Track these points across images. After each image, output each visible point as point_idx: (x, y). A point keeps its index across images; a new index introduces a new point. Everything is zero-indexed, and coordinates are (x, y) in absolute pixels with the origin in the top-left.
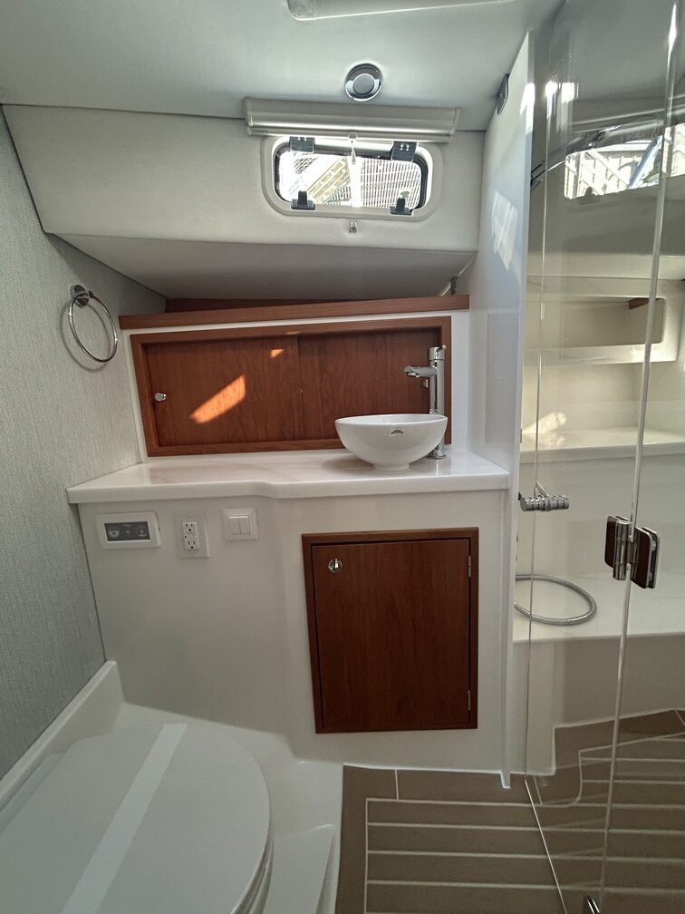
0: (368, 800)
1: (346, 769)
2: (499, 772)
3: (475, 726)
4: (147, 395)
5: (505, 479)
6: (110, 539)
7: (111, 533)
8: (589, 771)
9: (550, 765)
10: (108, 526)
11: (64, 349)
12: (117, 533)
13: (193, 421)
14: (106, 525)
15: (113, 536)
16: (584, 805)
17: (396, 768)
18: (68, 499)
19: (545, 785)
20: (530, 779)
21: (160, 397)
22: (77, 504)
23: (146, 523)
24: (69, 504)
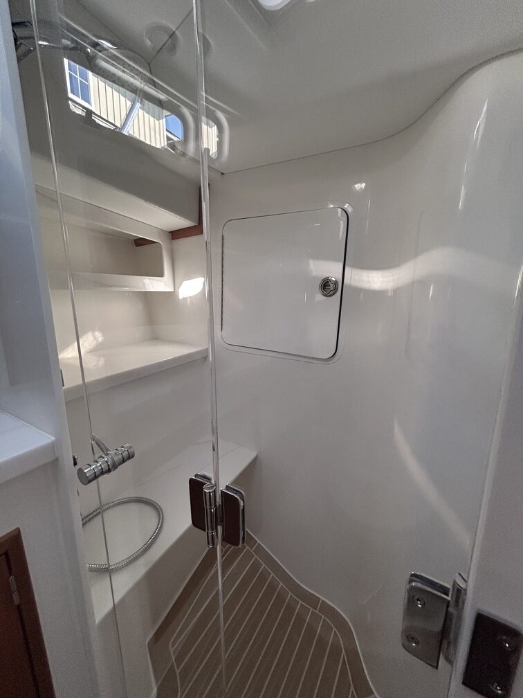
5: (52, 447)
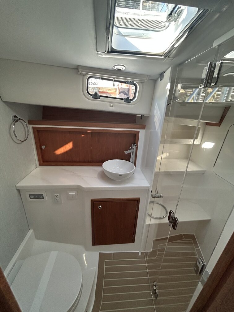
0: (105, 260)
1: (100, 253)
2: (139, 251)
3: (134, 242)
4: (39, 146)
6: (30, 198)
7: (31, 197)
8: (160, 250)
9: (151, 249)
10: (30, 195)
11: (11, 140)
12: (33, 197)
13: (55, 154)
14: (29, 195)
15: (32, 198)
16: (158, 258)
17: (113, 252)
18: (16, 188)
19: (149, 254)
20: (146, 252)
21: (43, 147)
22: (19, 190)
23: (43, 194)
24: (17, 190)
